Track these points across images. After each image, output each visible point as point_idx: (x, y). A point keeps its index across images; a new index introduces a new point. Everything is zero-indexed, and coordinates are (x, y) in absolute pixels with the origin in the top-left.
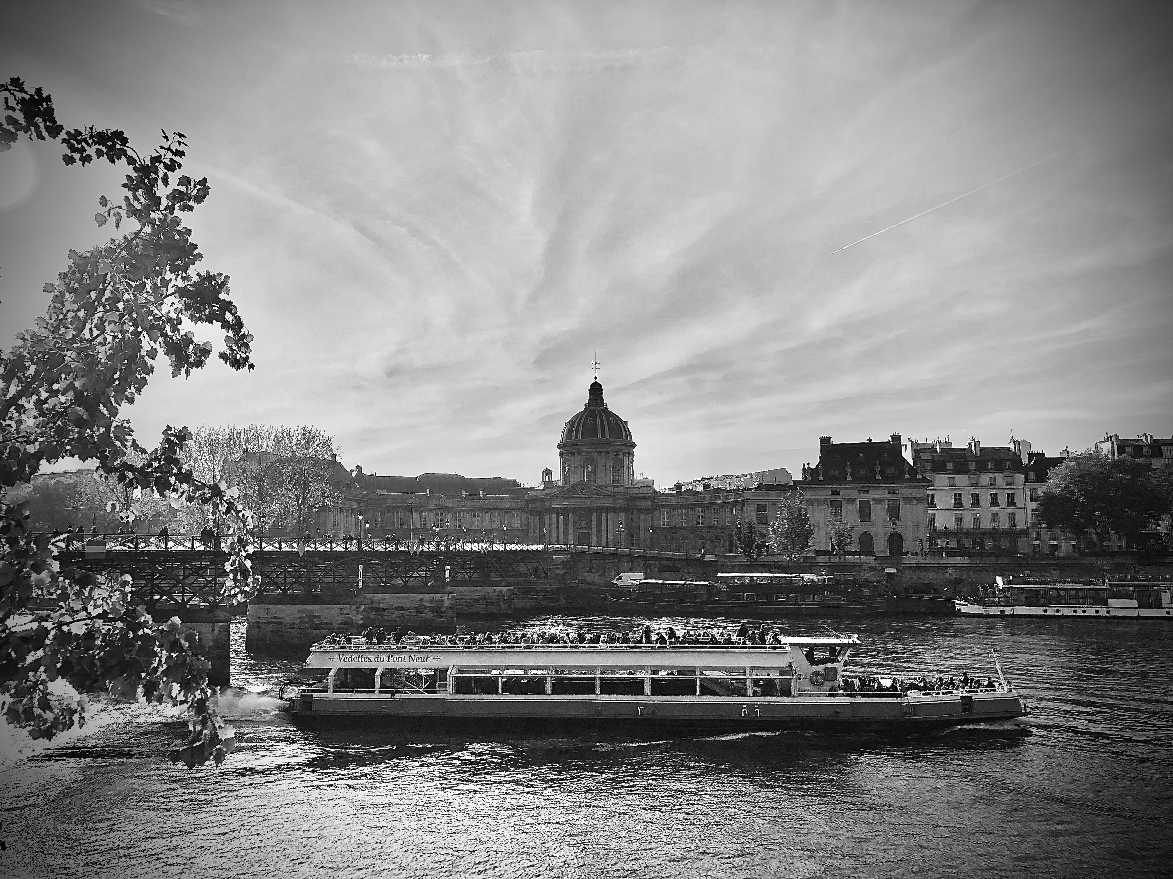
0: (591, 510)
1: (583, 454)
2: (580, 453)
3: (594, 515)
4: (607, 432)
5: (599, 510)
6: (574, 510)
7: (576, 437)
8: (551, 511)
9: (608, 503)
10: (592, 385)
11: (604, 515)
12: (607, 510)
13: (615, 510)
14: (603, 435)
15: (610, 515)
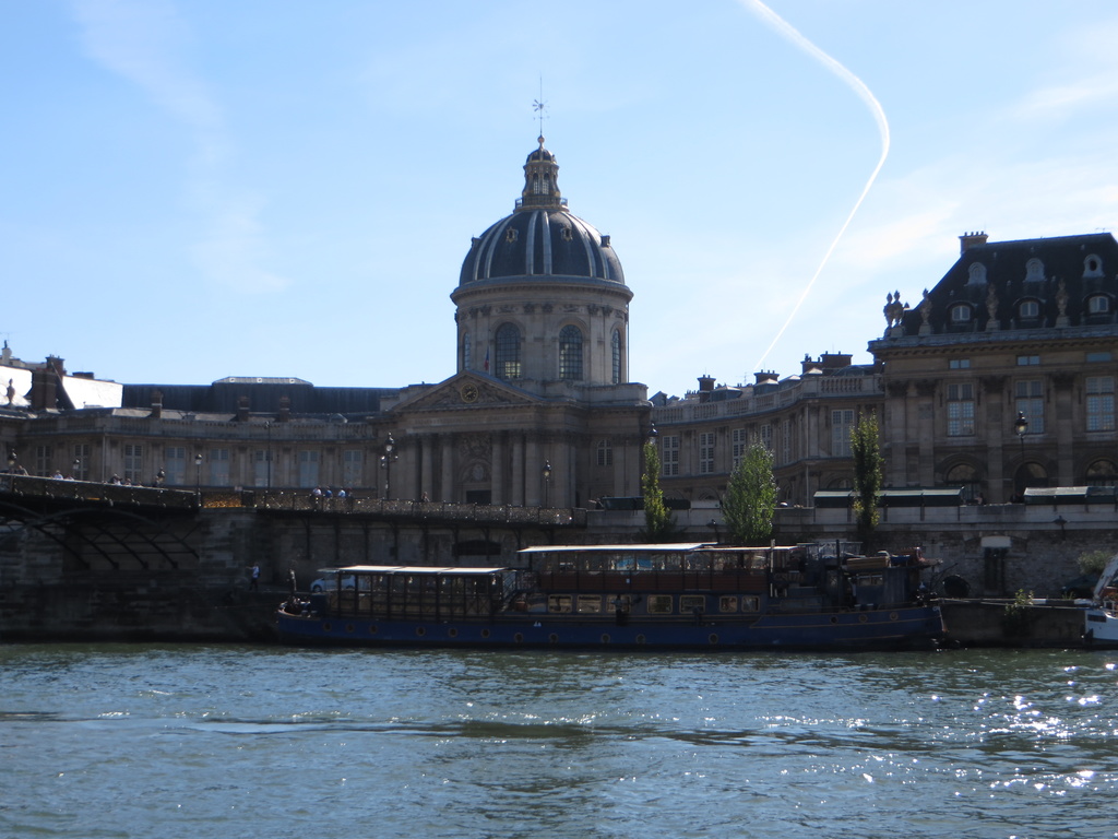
0: (489, 436)
1: (494, 313)
2: (486, 311)
3: (496, 449)
4: (548, 259)
5: (505, 437)
6: (455, 439)
7: (481, 275)
9: (523, 420)
10: (532, 157)
11: (517, 449)
12: (524, 438)
13: (543, 437)
14: (539, 267)
15: (532, 449)
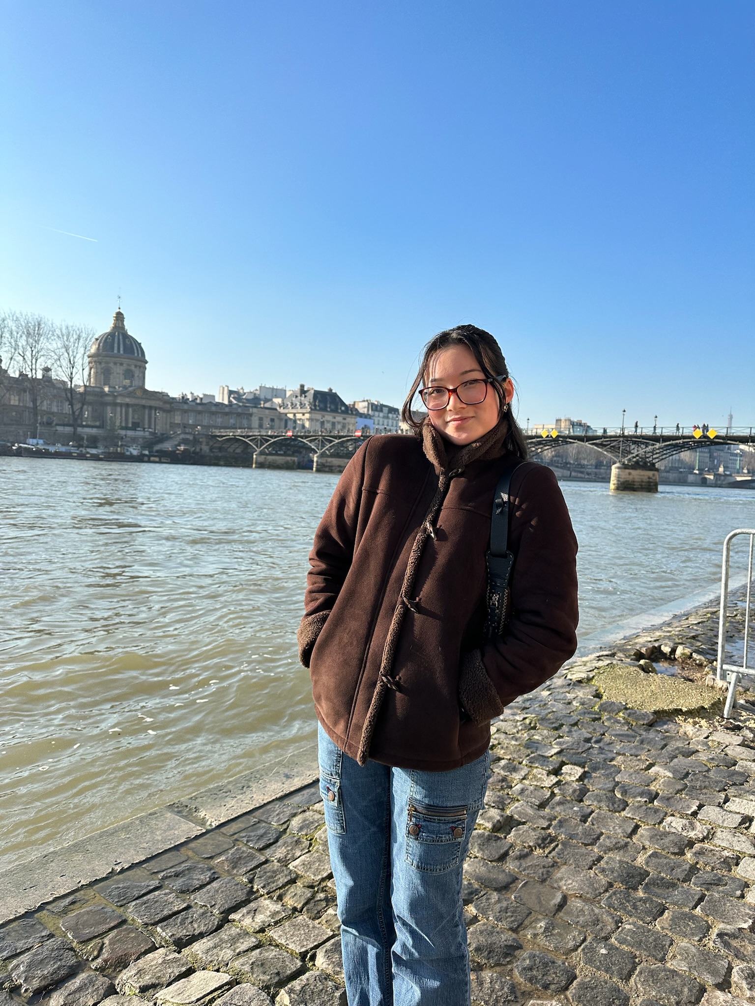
0: (144, 407)
3: (147, 411)
5: (151, 408)
7: (118, 351)
8: (115, 405)
10: (118, 314)
11: (153, 412)
12: (154, 409)
13: (159, 409)
15: (158, 412)
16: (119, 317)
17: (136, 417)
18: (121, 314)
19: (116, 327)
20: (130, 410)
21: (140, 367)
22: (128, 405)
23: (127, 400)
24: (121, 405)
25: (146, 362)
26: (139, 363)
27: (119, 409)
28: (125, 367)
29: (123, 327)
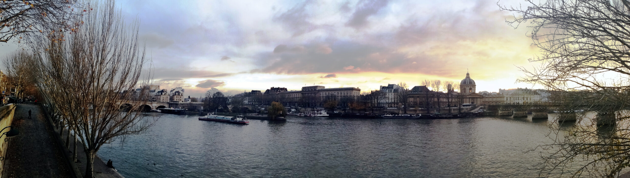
0: (474, 98)
2: (468, 87)
3: (475, 99)
5: (476, 98)
6: (472, 98)
7: (468, 83)
8: (467, 98)
9: (478, 97)
10: (467, 73)
12: (478, 98)
13: (479, 98)
15: (478, 99)
16: (468, 74)
17: (472, 101)
18: (468, 73)
19: (467, 77)
20: (471, 99)
21: (474, 87)
22: (470, 98)
23: (470, 96)
24: (468, 98)
25: (476, 85)
26: (473, 86)
27: (467, 99)
28: (469, 87)
29: (469, 77)
